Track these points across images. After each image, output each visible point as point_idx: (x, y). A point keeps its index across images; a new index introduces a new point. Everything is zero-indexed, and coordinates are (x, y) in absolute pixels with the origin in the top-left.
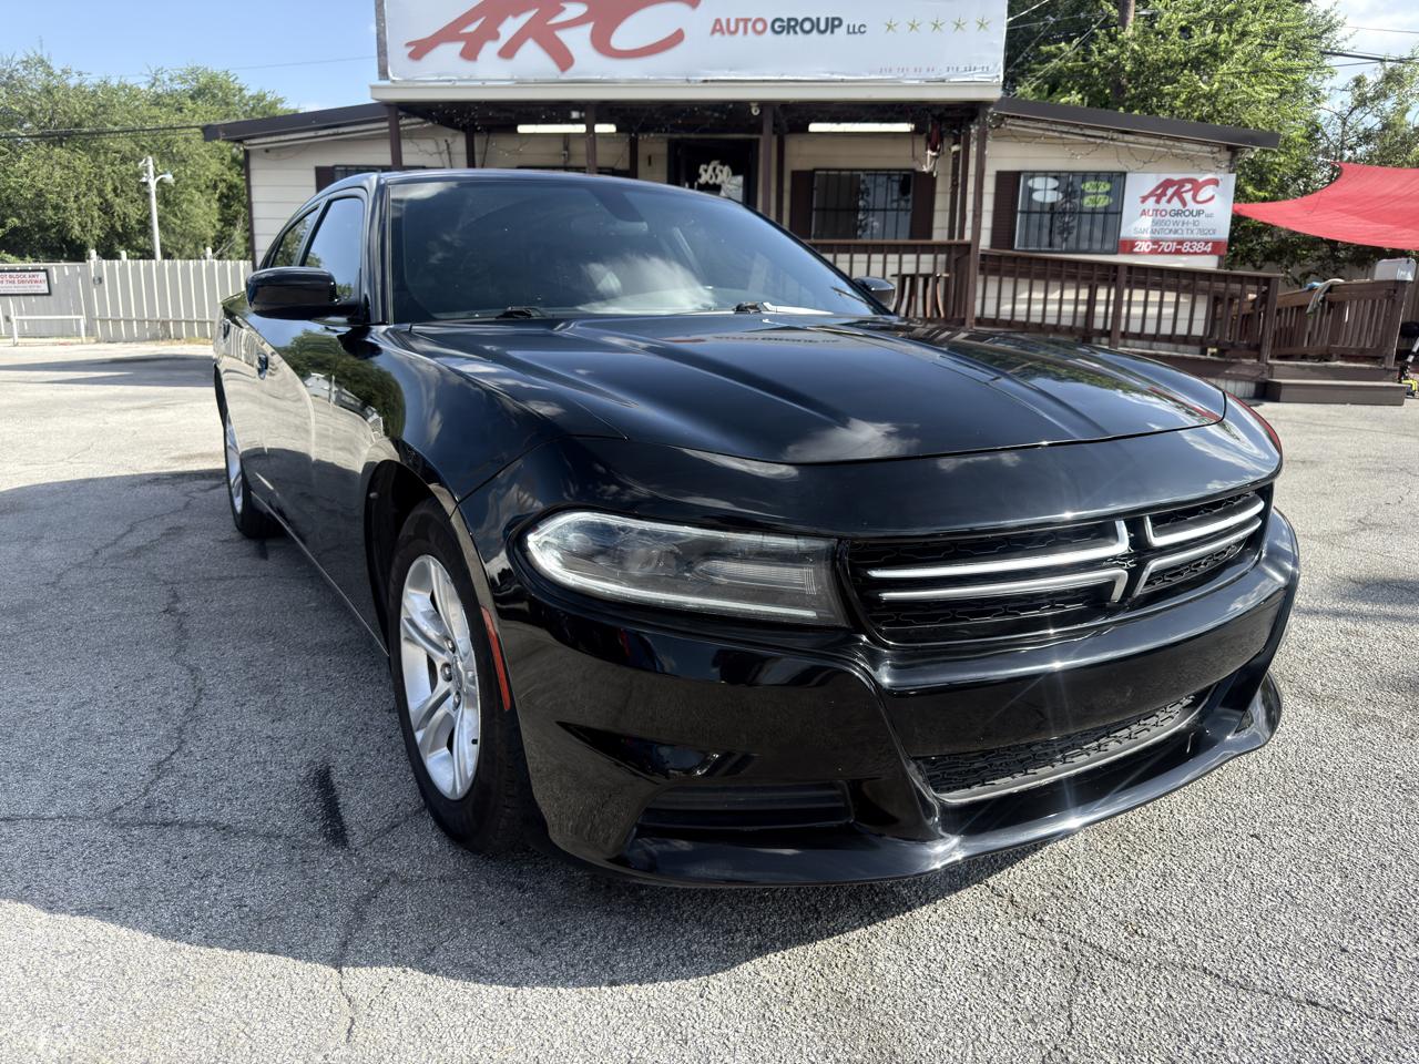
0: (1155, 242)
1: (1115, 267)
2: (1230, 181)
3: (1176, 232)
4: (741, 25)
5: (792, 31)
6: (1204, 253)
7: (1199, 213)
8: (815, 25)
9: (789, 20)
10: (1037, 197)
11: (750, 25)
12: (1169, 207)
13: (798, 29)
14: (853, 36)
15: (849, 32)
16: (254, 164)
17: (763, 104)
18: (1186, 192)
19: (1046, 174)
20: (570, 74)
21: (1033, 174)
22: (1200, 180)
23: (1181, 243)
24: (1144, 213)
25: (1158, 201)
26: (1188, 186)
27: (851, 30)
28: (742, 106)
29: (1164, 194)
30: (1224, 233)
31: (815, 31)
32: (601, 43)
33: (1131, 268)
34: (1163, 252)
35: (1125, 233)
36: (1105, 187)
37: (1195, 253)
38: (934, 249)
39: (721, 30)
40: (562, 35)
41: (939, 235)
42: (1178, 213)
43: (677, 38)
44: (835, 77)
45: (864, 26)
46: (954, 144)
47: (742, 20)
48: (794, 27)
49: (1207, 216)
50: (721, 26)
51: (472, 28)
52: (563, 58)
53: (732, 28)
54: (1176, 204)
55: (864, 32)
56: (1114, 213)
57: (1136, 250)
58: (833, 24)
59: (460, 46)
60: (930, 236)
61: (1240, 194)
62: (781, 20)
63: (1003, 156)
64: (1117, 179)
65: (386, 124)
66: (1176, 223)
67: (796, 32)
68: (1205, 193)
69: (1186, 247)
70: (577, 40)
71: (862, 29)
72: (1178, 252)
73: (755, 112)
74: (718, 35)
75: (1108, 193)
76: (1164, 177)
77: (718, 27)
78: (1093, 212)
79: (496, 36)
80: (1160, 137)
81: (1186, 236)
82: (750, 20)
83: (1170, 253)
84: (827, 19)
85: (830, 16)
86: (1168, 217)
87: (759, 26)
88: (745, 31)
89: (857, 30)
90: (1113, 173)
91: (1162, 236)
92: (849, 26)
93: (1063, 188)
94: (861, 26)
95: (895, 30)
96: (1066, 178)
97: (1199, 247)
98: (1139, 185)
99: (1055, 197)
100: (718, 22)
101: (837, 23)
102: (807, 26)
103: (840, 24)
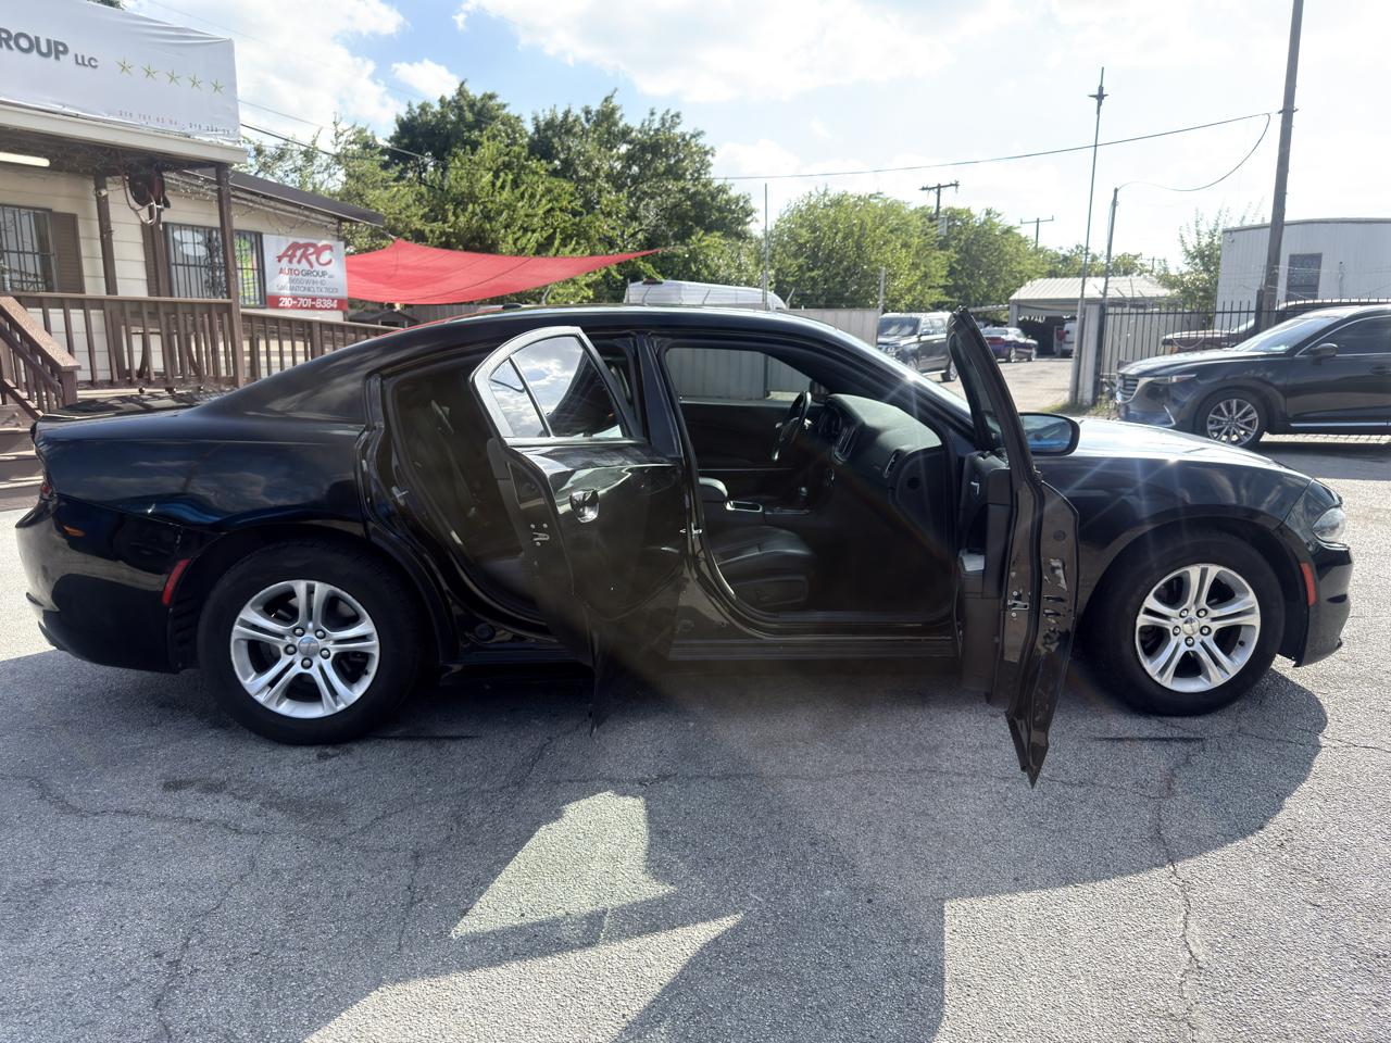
0: (295, 298)
2: (340, 248)
3: (309, 290)
6: (332, 309)
7: (324, 273)
8: (34, 45)
12: (300, 267)
13: (12, 43)
14: (83, 68)
15: (77, 62)
18: (311, 254)
19: (194, 228)
21: (182, 226)
22: (320, 245)
23: (314, 299)
24: (281, 271)
25: (290, 261)
26: (311, 250)
27: (80, 61)
29: (294, 255)
30: (344, 292)
31: (35, 52)
34: (302, 308)
35: (271, 289)
36: (245, 245)
37: (326, 309)
42: (308, 273)
44: (66, 110)
45: (95, 60)
48: (7, 41)
49: (331, 277)
54: (304, 265)
55: (95, 67)
57: (281, 305)
58: (57, 50)
64: (255, 239)
66: (308, 282)
67: (10, 47)
68: (325, 257)
69: (318, 304)
72: (313, 307)
75: (248, 250)
76: (291, 240)
80: (299, 206)
81: (317, 293)
83: (307, 308)
84: (48, 41)
85: (54, 38)
86: (300, 276)
89: (86, 63)
90: (250, 233)
91: (299, 293)
92: (76, 56)
93: (209, 243)
94: (91, 59)
95: (129, 73)
96: (210, 233)
97: (328, 304)
98: (274, 245)
99: (201, 251)
101: (61, 48)
102: (24, 43)
103: (66, 51)
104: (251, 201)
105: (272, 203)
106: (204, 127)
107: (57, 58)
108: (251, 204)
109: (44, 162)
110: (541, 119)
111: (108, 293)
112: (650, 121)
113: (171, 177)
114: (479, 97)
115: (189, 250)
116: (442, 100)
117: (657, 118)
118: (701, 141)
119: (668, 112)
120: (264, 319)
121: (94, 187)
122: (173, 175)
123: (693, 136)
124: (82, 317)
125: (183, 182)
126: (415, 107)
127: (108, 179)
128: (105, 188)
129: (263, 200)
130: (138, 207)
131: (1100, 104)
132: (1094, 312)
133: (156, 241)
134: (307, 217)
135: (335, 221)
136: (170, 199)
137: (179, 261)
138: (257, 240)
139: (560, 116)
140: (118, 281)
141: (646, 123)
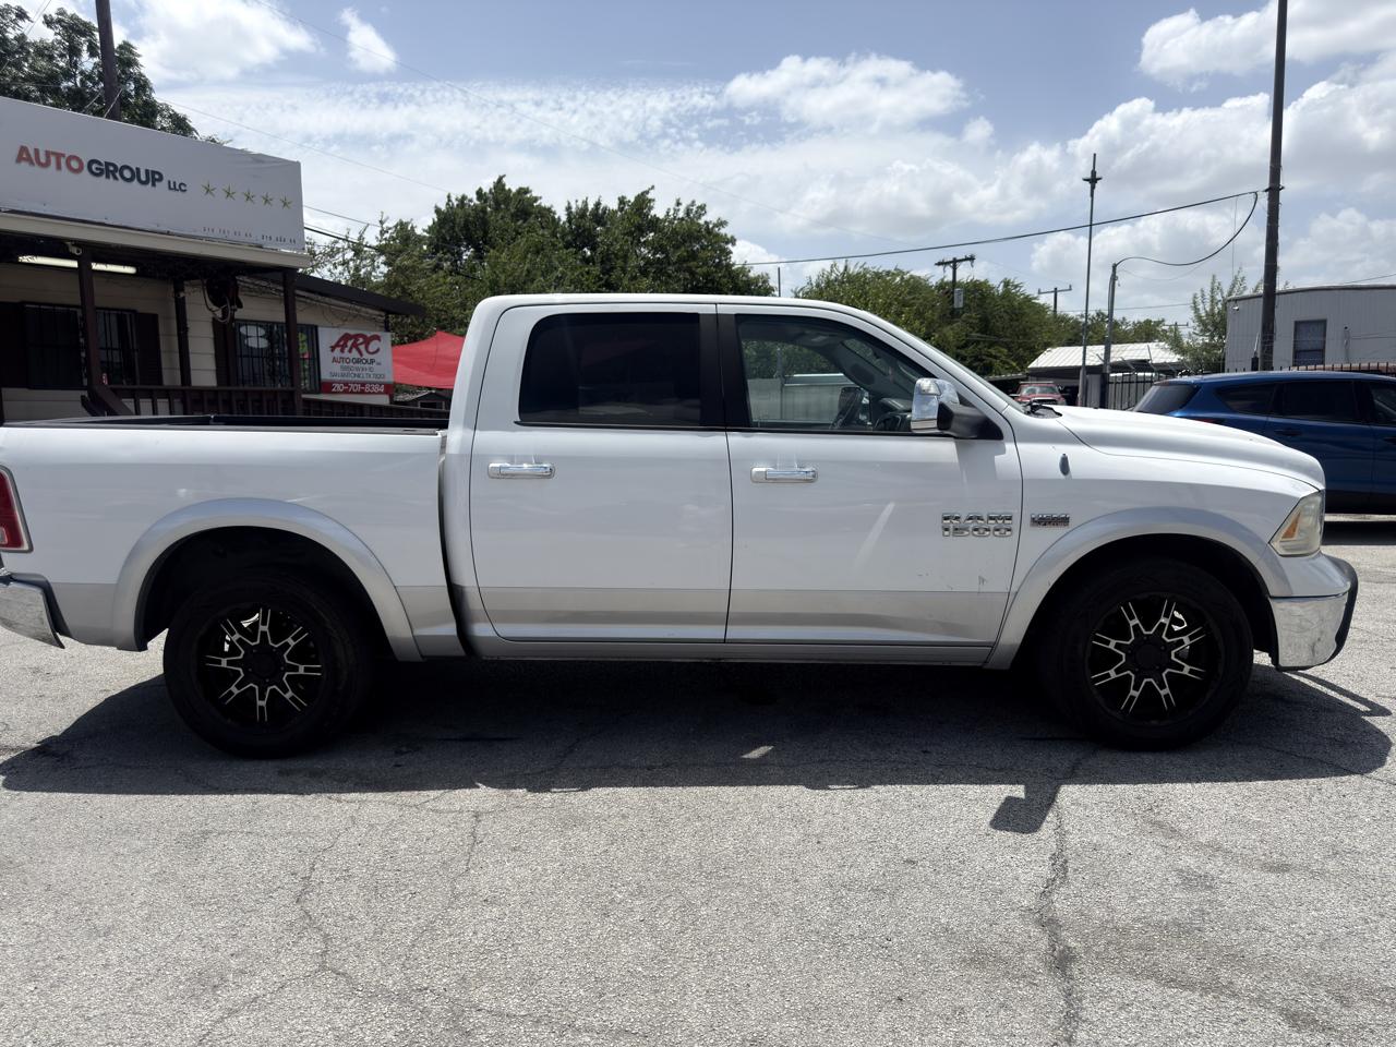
0: (346, 384)
2: (387, 338)
3: (359, 376)
4: (53, 159)
5: (111, 176)
6: (380, 393)
7: (372, 361)
8: (135, 174)
9: (107, 164)
10: (250, 342)
11: (63, 161)
12: (351, 356)
13: (117, 175)
14: (175, 191)
15: (170, 188)
18: (360, 344)
19: (257, 323)
21: (247, 322)
22: (369, 335)
23: (363, 385)
25: (342, 351)
26: (361, 340)
27: (172, 186)
29: (345, 345)
30: (390, 378)
31: (136, 180)
34: (352, 392)
35: (325, 375)
36: (303, 336)
37: (374, 393)
39: (29, 159)
42: (358, 361)
44: (160, 228)
45: (185, 185)
47: (54, 153)
48: (113, 173)
49: (379, 364)
50: (28, 154)
53: (43, 160)
54: (355, 354)
55: (185, 191)
56: (314, 359)
57: (334, 390)
58: (154, 178)
60: (160, 382)
62: (99, 163)
66: (358, 369)
67: (116, 178)
68: (373, 346)
69: (367, 388)
71: (183, 188)
72: (362, 392)
74: (24, 164)
75: (305, 342)
76: (343, 331)
77: (23, 155)
81: (366, 379)
82: (63, 155)
83: (357, 393)
84: (147, 171)
86: (351, 364)
87: (75, 164)
88: (59, 167)
89: (177, 187)
90: (307, 326)
91: (348, 379)
92: (169, 182)
93: (269, 336)
94: (181, 184)
95: (213, 195)
96: (272, 328)
97: (376, 388)
98: (327, 337)
99: (264, 344)
100: (23, 149)
101: (157, 177)
102: (127, 174)
103: (161, 179)
104: (308, 298)
105: (327, 299)
106: (273, 238)
107: (154, 185)
108: (308, 301)
109: (130, 270)
110: (573, 210)
111: (183, 383)
112: (675, 210)
113: (243, 280)
114: (514, 190)
115: (252, 343)
116: (480, 193)
117: (682, 208)
118: (723, 231)
119: (693, 203)
120: (320, 403)
121: (173, 290)
122: (245, 279)
123: (715, 225)
124: (167, 405)
125: (253, 283)
126: (453, 199)
127: (186, 283)
128: (183, 290)
129: (320, 298)
130: (215, 308)
131: (1093, 188)
132: (1095, 380)
133: (226, 337)
134: (356, 310)
135: (383, 314)
136: (242, 300)
137: (244, 353)
138: (312, 331)
139: (591, 206)
140: (192, 372)
141: (671, 213)
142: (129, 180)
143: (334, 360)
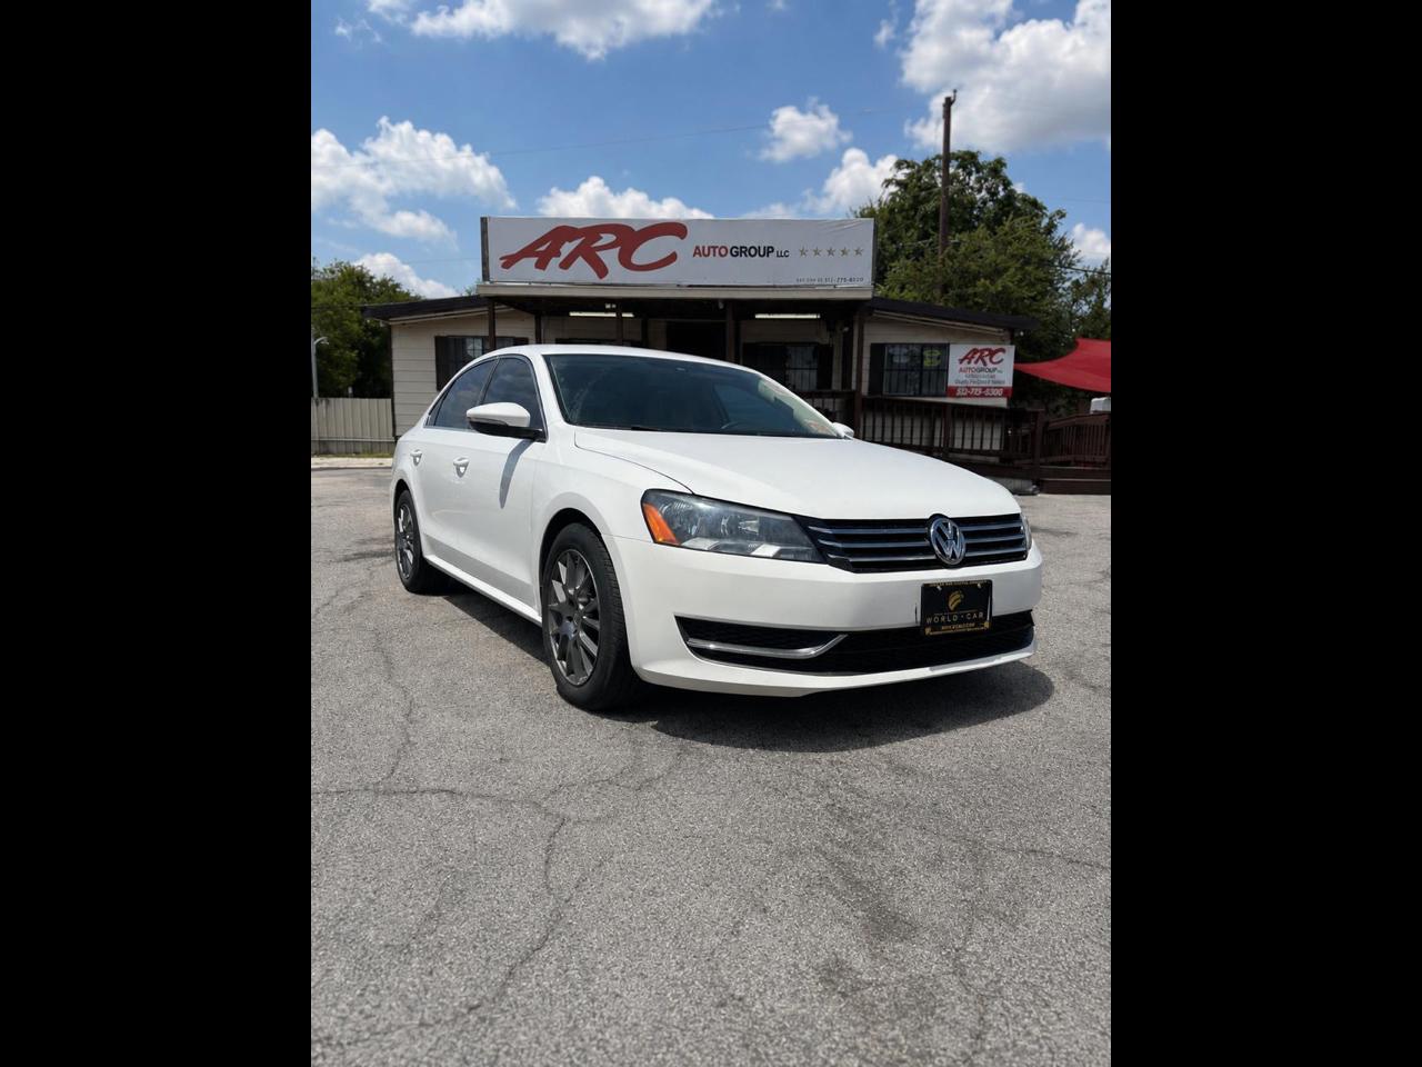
0: (969, 390)
1: (945, 405)
2: (1011, 350)
3: (981, 383)
4: (712, 250)
5: (743, 255)
6: (998, 396)
7: (994, 370)
8: (757, 250)
9: (742, 248)
10: (896, 360)
11: (717, 250)
12: (976, 366)
13: (747, 253)
14: (780, 257)
15: (777, 256)
16: (395, 333)
17: (727, 302)
18: (986, 356)
19: (901, 345)
20: (606, 280)
21: (893, 346)
22: (994, 349)
23: (984, 389)
25: (969, 363)
28: (714, 302)
29: (973, 358)
30: (1008, 382)
31: (757, 255)
32: (625, 261)
33: (955, 406)
34: (973, 396)
35: (951, 383)
36: (937, 353)
38: (834, 395)
39: (699, 254)
40: (600, 254)
41: (836, 385)
42: (982, 370)
43: (672, 258)
45: (788, 252)
46: (846, 326)
47: (712, 247)
48: (745, 252)
50: (699, 250)
51: (543, 248)
52: (601, 270)
53: (706, 252)
54: (980, 364)
55: (787, 256)
56: (942, 370)
57: (957, 394)
58: (769, 250)
59: (535, 259)
60: (830, 386)
61: (1018, 359)
62: (736, 248)
63: (875, 335)
64: (945, 348)
65: (486, 309)
66: (981, 376)
67: (745, 255)
68: (997, 358)
69: (987, 392)
70: (610, 258)
71: (786, 254)
72: (982, 396)
73: (721, 306)
74: (697, 256)
75: (938, 358)
76: (971, 347)
77: (698, 252)
78: (930, 370)
79: (558, 254)
80: (970, 322)
81: (987, 385)
82: (717, 247)
83: (977, 396)
84: (765, 248)
85: (767, 245)
86: (975, 373)
87: (723, 251)
88: (714, 254)
89: (783, 255)
90: (939, 345)
91: (972, 385)
92: (778, 252)
93: (909, 354)
95: (806, 255)
97: (993, 392)
98: (957, 353)
99: (904, 360)
100: (697, 248)
101: (771, 250)
102: (753, 252)
103: (773, 251)
107: (768, 256)
109: (816, 315)
111: (843, 387)
137: (890, 367)
142: (755, 255)
143: (961, 370)
